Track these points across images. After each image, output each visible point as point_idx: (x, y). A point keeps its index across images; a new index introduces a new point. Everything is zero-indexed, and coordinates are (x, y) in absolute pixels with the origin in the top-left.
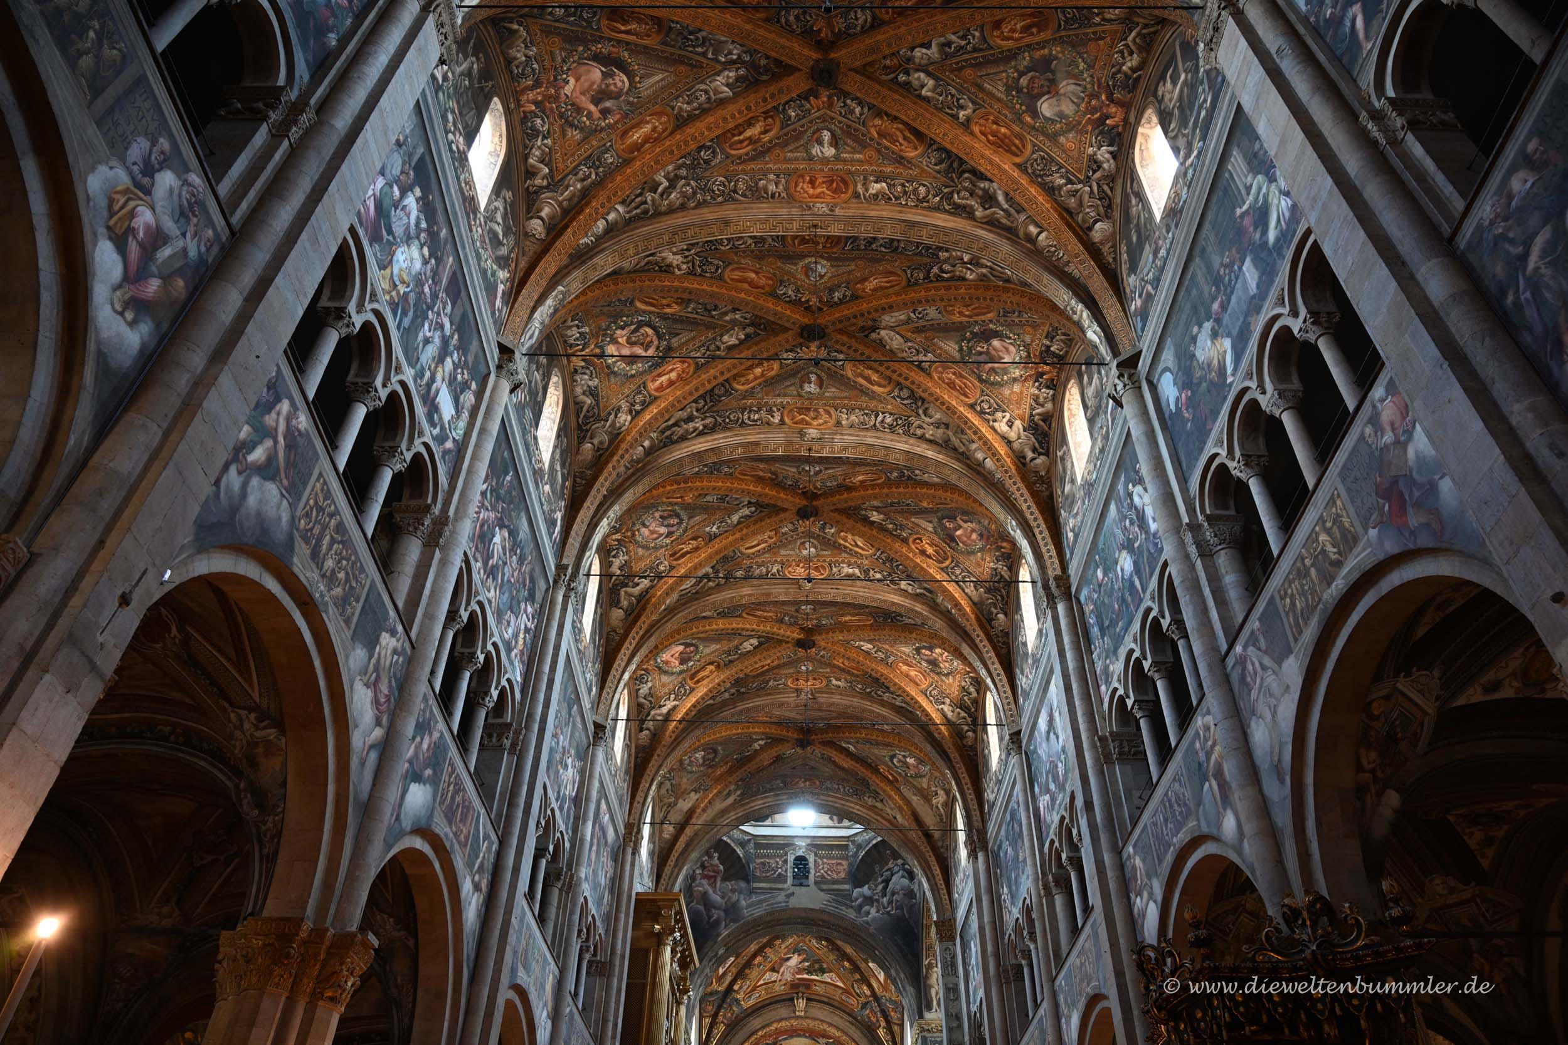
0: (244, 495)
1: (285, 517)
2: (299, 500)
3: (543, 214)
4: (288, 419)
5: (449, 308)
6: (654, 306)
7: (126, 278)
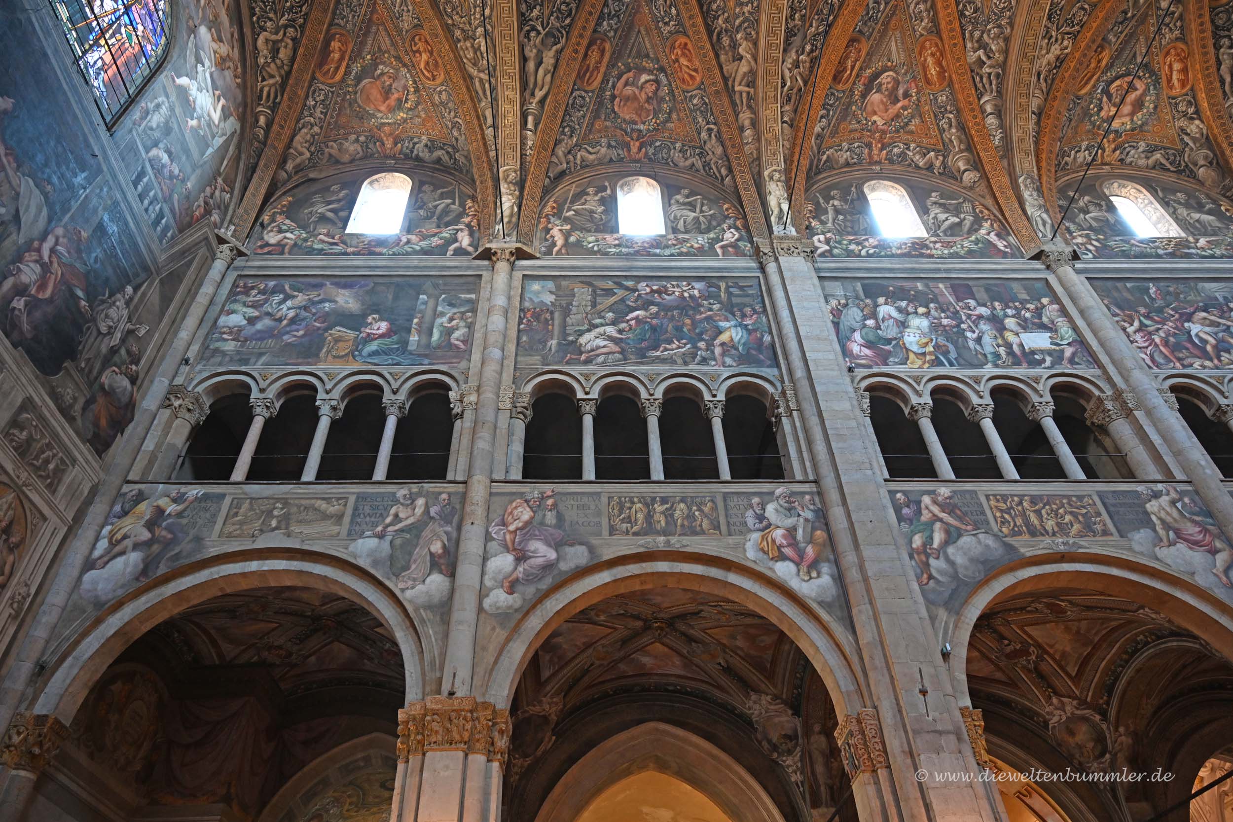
0: (952, 563)
1: (990, 541)
2: (988, 523)
3: (962, 168)
4: (935, 502)
5: (972, 303)
6: (1093, 76)
7: (797, 564)
